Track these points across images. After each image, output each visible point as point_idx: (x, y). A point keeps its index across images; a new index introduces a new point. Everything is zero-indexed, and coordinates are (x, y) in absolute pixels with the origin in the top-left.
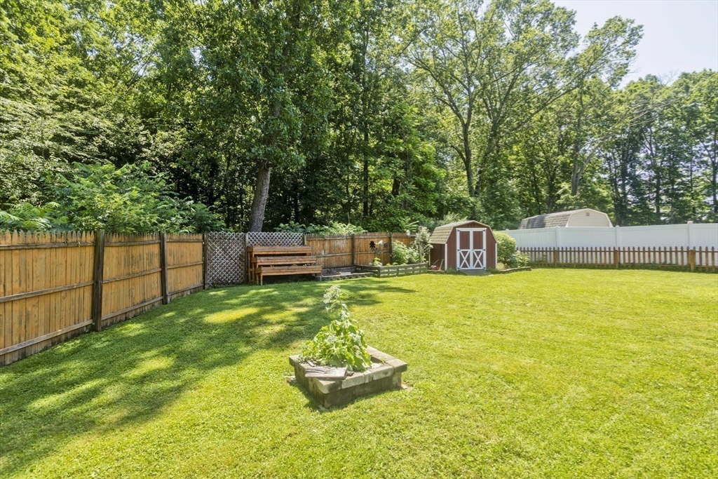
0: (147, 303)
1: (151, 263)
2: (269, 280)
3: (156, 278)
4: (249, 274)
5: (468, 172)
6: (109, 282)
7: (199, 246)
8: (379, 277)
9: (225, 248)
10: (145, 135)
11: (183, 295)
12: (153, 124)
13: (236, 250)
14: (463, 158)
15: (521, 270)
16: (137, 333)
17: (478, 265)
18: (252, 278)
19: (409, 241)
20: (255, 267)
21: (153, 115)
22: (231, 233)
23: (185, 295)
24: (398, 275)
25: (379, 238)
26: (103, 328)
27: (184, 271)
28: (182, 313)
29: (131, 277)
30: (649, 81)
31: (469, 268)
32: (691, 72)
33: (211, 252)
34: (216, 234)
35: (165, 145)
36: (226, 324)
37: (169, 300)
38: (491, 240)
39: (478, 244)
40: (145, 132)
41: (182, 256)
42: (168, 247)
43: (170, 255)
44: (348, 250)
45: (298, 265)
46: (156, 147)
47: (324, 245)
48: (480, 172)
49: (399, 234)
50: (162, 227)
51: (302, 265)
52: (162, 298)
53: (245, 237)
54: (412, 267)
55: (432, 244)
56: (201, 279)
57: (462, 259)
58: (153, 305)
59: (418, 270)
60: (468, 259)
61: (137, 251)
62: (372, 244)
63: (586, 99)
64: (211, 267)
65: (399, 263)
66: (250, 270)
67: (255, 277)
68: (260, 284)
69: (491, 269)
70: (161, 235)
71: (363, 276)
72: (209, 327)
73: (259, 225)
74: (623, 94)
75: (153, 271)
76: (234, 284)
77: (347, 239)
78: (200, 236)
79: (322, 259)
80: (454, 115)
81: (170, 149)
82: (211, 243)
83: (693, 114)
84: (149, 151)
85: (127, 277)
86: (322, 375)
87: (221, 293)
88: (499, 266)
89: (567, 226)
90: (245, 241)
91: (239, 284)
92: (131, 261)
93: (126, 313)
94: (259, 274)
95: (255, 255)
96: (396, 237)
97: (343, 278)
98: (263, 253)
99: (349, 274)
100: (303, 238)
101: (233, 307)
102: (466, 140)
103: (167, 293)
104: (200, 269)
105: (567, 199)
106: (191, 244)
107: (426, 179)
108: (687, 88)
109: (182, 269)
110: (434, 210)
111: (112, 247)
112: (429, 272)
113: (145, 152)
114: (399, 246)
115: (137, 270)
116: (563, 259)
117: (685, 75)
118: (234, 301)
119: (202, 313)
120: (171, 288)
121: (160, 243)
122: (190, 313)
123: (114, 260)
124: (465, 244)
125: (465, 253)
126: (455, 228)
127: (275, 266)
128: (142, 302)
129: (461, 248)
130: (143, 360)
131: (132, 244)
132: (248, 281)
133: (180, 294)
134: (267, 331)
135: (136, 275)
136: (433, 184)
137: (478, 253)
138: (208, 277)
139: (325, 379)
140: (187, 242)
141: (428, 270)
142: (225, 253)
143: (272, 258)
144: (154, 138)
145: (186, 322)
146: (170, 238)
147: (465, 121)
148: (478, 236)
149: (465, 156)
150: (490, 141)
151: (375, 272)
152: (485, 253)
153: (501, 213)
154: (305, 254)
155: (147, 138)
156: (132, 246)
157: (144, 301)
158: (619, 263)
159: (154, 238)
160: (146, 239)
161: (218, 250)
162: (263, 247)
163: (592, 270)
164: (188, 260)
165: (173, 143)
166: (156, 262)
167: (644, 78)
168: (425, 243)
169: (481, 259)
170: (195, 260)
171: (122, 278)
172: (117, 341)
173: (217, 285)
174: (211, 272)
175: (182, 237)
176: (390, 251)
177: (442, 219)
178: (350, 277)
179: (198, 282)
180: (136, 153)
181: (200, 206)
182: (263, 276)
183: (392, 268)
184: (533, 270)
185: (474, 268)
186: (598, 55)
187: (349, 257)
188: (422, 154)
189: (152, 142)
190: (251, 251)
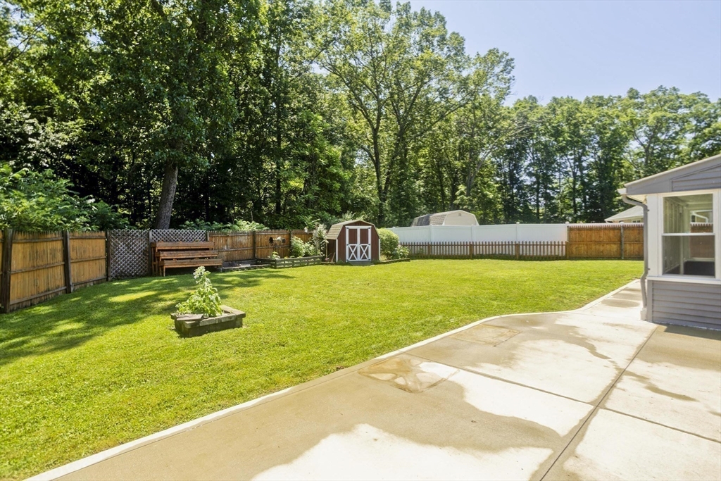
0: (51, 292)
1: (54, 257)
2: (171, 272)
3: (59, 271)
4: (152, 266)
5: (377, 173)
6: (16, 273)
7: (102, 243)
8: (275, 268)
9: (129, 244)
10: (32, 124)
11: (85, 286)
12: (41, 113)
13: (140, 245)
14: (373, 160)
15: (400, 261)
16: (47, 312)
17: (364, 258)
18: (155, 270)
19: (307, 238)
20: (158, 260)
21: (41, 102)
22: (133, 231)
23: (88, 286)
24: (293, 267)
25: (279, 235)
26: (12, 311)
27: (86, 265)
28: (87, 298)
29: (35, 269)
30: (531, 101)
31: (357, 260)
32: (559, 97)
33: (114, 248)
34: (120, 232)
35: (57, 135)
36: (127, 302)
37: (72, 289)
38: (375, 236)
39: (364, 240)
40: (31, 121)
41: (84, 251)
42: (70, 243)
43: (73, 251)
44: (250, 245)
45: (200, 258)
46: (46, 138)
47: (226, 240)
48: (388, 173)
49: (298, 231)
50: (66, 226)
51: (204, 258)
52: (65, 288)
53: (148, 234)
54: (307, 260)
55: (328, 240)
56: (104, 272)
57: (350, 253)
58: (56, 293)
59: (311, 262)
60: (356, 252)
61: (41, 247)
62: (271, 240)
63: (478, 113)
64: (114, 261)
65: (296, 256)
66: (153, 263)
67: (159, 270)
68: (163, 276)
69: (375, 261)
70: (64, 232)
71: (261, 268)
72: (112, 304)
73: (166, 222)
74: (510, 110)
75: (56, 264)
76: (137, 276)
77: (248, 235)
78: (103, 234)
79: (224, 253)
80: (365, 120)
81: (63, 140)
82: (114, 239)
83: (557, 133)
84: (38, 142)
85: (32, 269)
86: (188, 319)
87: (124, 283)
88: (382, 258)
89: (444, 224)
90: (148, 237)
91: (142, 276)
92: (35, 255)
93: (31, 300)
94: (162, 266)
95: (159, 250)
96: (295, 234)
97: (243, 269)
98: (167, 248)
99: (249, 266)
100: (206, 235)
101: (134, 292)
102: (375, 143)
103: (71, 283)
104: (103, 263)
105: (462, 200)
106: (94, 241)
107: (331, 180)
108: (554, 110)
109: (85, 263)
110: (339, 209)
111: (18, 243)
112: (322, 264)
113: (32, 143)
114: (297, 242)
115: (41, 263)
116: (435, 251)
117: (555, 99)
118: (137, 288)
119: (106, 296)
120: (74, 279)
121: (63, 240)
122: (95, 297)
123: (20, 255)
124: (353, 240)
125: (353, 247)
126: (344, 226)
127: (178, 259)
128: (46, 291)
129: (350, 243)
130: (57, 325)
131: (37, 240)
132: (152, 273)
133: (83, 285)
134: (160, 305)
135: (40, 268)
136: (338, 185)
137: (364, 247)
138: (111, 270)
139: (189, 321)
140: (89, 239)
141: (323, 261)
142: (128, 248)
143: (175, 252)
144: (43, 128)
145: (92, 303)
146: (73, 236)
147: (375, 126)
148: (364, 232)
149: (374, 158)
150: (397, 145)
151: (273, 264)
152: (370, 247)
153: (405, 211)
154: (208, 249)
155: (35, 127)
156: (37, 242)
157: (48, 290)
158: (473, 255)
159: (57, 236)
160: (49, 236)
161: (122, 246)
162: (167, 243)
163: (453, 261)
164: (91, 255)
165: (66, 134)
166: (59, 256)
167: (527, 97)
168: (321, 239)
169: (367, 252)
170: (98, 255)
171: (27, 270)
172: (29, 318)
173: (119, 277)
174: (114, 265)
175: (84, 235)
176: (290, 245)
177: (341, 217)
178: (248, 268)
179: (101, 275)
180: (20, 143)
181: (102, 204)
182: (166, 269)
183: (287, 260)
184: (411, 261)
185: (361, 260)
186: (481, 79)
187: (251, 252)
188: (328, 158)
189: (41, 132)
190: (154, 246)
